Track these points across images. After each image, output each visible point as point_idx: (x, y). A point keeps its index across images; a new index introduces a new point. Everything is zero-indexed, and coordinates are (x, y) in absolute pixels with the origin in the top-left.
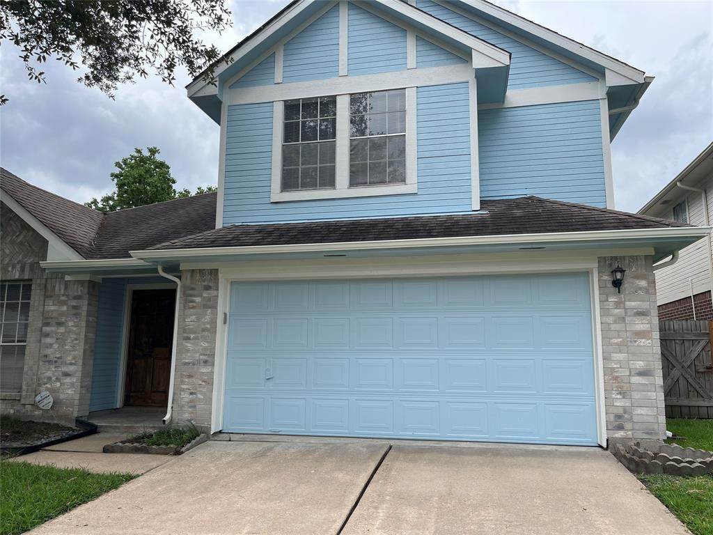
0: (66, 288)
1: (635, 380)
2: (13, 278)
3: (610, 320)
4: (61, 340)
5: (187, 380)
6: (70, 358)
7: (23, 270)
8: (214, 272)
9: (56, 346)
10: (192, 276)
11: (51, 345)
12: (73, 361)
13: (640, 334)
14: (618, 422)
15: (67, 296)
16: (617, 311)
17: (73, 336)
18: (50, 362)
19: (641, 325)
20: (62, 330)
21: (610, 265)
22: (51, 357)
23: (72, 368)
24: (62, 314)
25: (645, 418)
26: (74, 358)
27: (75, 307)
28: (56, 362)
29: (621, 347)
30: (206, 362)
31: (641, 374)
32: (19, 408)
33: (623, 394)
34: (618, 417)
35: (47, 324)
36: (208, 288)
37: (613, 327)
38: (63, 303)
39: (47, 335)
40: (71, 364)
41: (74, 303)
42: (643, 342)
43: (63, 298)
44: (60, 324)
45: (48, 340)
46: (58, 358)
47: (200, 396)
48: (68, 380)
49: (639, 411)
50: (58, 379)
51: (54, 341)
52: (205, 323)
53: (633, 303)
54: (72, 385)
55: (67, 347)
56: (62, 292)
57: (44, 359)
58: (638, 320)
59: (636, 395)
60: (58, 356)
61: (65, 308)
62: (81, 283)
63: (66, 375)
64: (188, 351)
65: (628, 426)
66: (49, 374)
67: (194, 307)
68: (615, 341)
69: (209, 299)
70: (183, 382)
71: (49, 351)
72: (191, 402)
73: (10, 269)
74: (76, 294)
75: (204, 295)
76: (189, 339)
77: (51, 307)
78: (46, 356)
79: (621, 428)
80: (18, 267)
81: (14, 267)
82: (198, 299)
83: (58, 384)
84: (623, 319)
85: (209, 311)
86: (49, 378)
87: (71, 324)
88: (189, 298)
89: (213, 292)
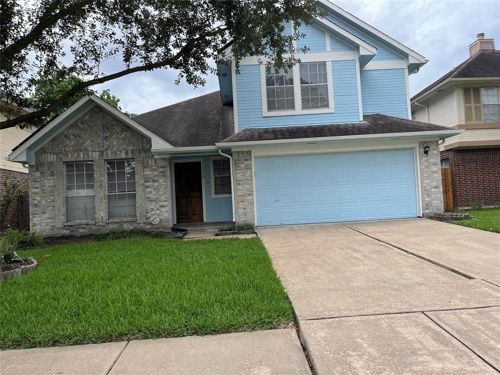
0: (155, 162)
1: (433, 190)
2: (121, 158)
3: (423, 167)
4: (157, 189)
5: (241, 203)
6: (163, 198)
7: (127, 153)
8: (249, 152)
9: (154, 192)
10: (238, 155)
11: (151, 192)
12: (166, 200)
13: (435, 172)
14: (427, 206)
15: (157, 166)
16: (426, 164)
17: (164, 187)
18: (152, 201)
19: (435, 169)
20: (156, 184)
21: (423, 145)
22: (152, 198)
23: (165, 203)
24: (156, 176)
25: (436, 205)
26: (166, 198)
27: (162, 172)
28: (155, 200)
29: (427, 178)
30: (249, 194)
31: (434, 188)
32: (136, 225)
33: (428, 196)
34: (427, 205)
35: (148, 182)
36: (247, 160)
37: (425, 170)
38: (155, 170)
39: (148, 187)
40: (165, 201)
41: (161, 170)
42: (436, 175)
43: (155, 168)
44: (155, 181)
45: (149, 190)
46: (156, 199)
47: (248, 210)
48: (164, 209)
49: (434, 202)
50: (158, 209)
51: (152, 190)
52: (247, 177)
53: (432, 160)
54: (167, 211)
55: (161, 193)
56: (154, 164)
57: (148, 199)
58: (433, 167)
59: (433, 196)
60: (156, 197)
61: (156, 173)
62: (164, 159)
63: (162, 206)
64: (240, 190)
65: (430, 208)
66: (152, 207)
67: (240, 169)
68: (425, 175)
69: (248, 165)
70: (239, 204)
71: (150, 195)
72: (244, 213)
73: (118, 153)
74: (162, 165)
75: (245, 163)
76: (240, 184)
77: (148, 172)
78: (149, 198)
79: (428, 209)
80: (124, 151)
81: (120, 152)
82: (242, 166)
83: (158, 212)
84: (429, 167)
85: (249, 171)
86: (153, 209)
87: (161, 181)
88: (238, 165)
89: (249, 162)
